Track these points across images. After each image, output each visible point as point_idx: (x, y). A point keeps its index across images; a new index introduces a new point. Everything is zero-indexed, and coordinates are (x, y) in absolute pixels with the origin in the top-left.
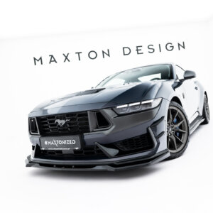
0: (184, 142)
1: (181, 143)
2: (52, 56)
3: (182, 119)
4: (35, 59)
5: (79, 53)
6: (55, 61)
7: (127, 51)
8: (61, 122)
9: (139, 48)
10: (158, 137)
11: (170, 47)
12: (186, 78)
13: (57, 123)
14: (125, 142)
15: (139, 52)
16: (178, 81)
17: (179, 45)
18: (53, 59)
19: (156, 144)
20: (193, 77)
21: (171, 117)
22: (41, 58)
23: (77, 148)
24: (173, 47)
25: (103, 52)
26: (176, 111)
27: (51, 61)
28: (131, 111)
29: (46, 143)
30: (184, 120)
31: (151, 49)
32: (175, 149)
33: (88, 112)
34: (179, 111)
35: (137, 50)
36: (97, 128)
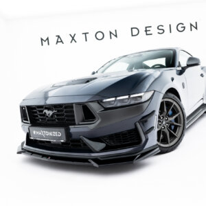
0: (179, 136)
1: (175, 137)
2: (59, 37)
3: (178, 112)
4: (42, 39)
5: (85, 34)
6: (62, 41)
7: (135, 32)
8: (49, 113)
9: (148, 29)
10: (146, 133)
11: (181, 28)
12: (189, 66)
13: (45, 113)
14: (111, 137)
15: (148, 33)
16: (180, 69)
17: (191, 25)
18: (59, 40)
19: (144, 140)
20: (197, 64)
21: (165, 110)
22: (48, 39)
23: (62, 141)
24: (184, 27)
25: (111, 33)
26: (172, 103)
27: (58, 42)
28: (119, 105)
29: (34, 132)
30: (181, 113)
31: (161, 30)
32: (167, 143)
33: (74, 105)
34: (175, 103)
35: (146, 31)
36: (83, 121)
